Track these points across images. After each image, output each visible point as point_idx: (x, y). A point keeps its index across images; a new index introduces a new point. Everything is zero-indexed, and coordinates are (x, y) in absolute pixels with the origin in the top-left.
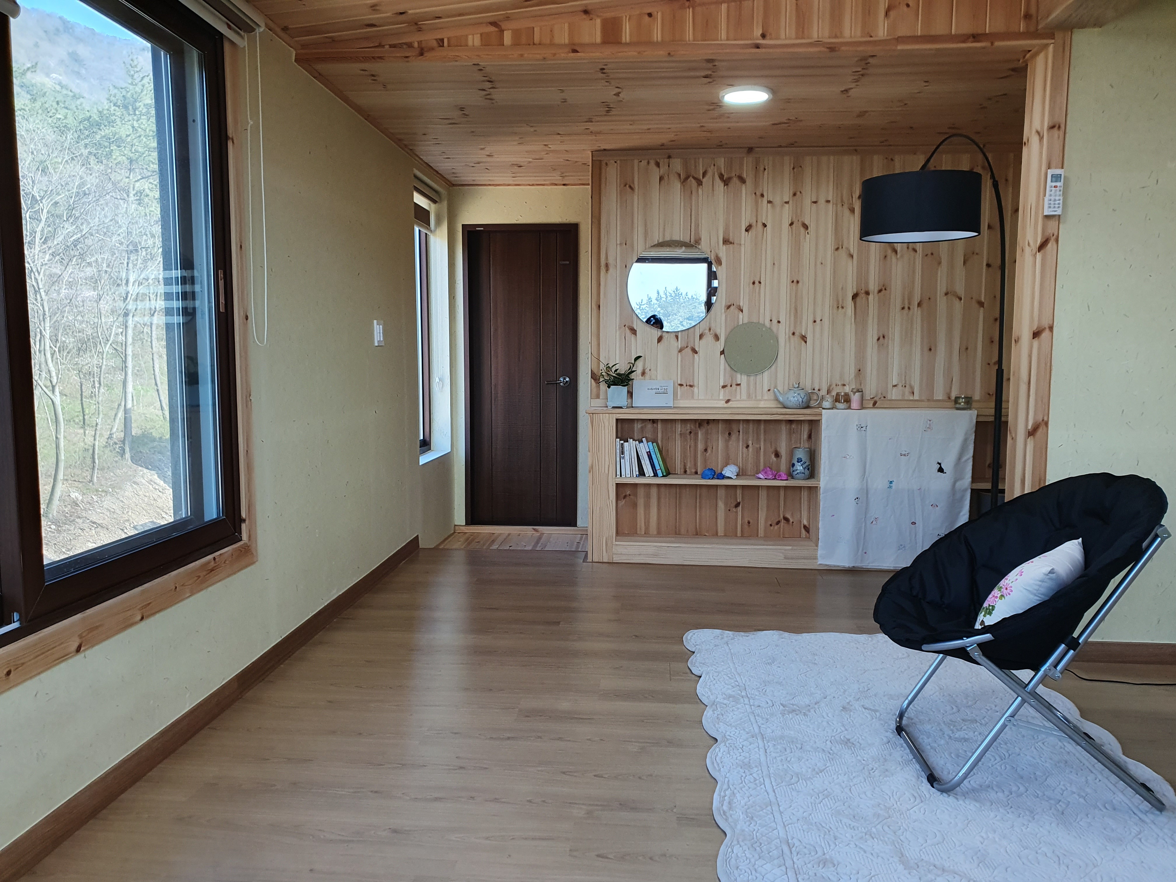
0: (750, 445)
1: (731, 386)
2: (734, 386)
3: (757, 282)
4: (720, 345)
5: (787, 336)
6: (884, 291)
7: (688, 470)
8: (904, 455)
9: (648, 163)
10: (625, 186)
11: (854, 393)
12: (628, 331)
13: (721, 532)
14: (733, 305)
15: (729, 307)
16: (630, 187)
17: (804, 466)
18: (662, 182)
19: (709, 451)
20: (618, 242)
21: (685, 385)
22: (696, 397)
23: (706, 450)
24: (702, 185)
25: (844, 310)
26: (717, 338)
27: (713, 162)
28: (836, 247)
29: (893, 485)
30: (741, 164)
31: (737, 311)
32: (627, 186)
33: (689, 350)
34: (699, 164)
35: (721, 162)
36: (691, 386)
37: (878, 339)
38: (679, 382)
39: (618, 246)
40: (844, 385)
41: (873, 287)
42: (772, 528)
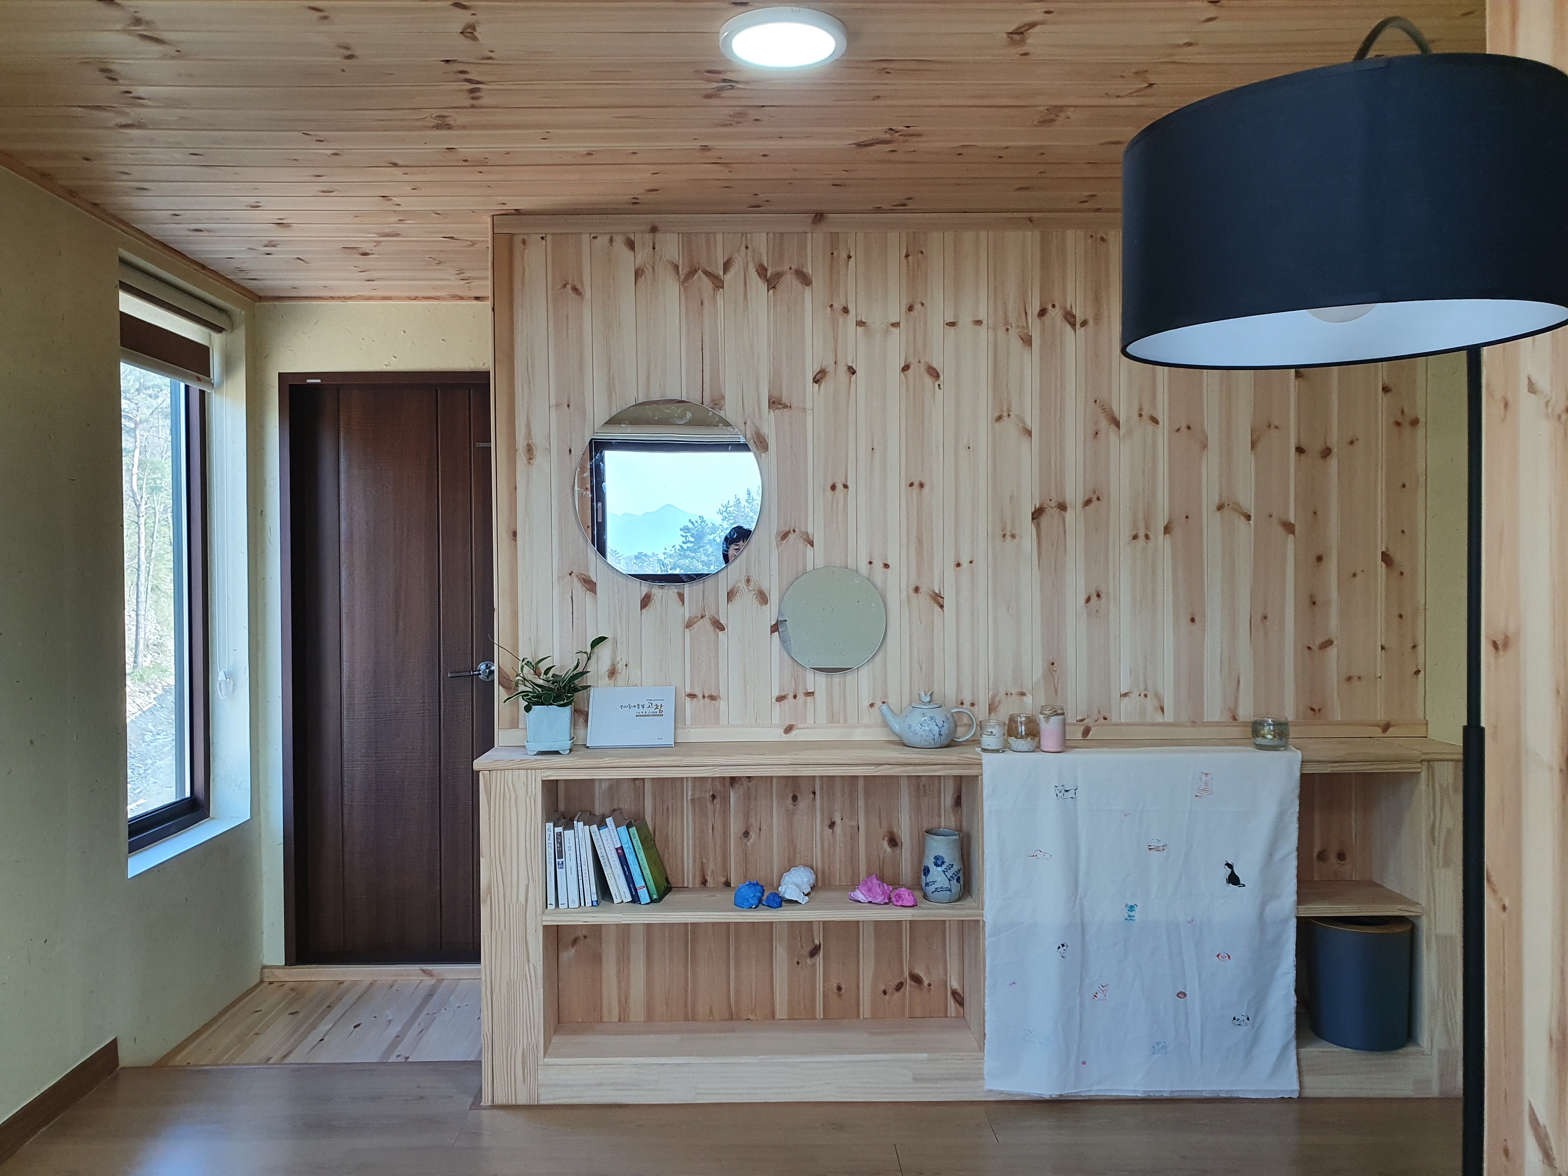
0: (838, 820)
1: (795, 697)
2: (801, 697)
3: (839, 486)
4: (770, 614)
5: (904, 594)
6: (1095, 502)
7: (709, 878)
8: (1157, 849)
9: (611, 240)
10: (565, 286)
11: (1047, 718)
12: (578, 586)
13: (781, 1011)
14: (794, 531)
15: (785, 536)
16: (575, 289)
17: (950, 874)
18: (641, 280)
19: (753, 836)
20: (553, 402)
21: (700, 696)
22: (723, 721)
23: (746, 834)
24: (723, 288)
25: (1016, 541)
26: (763, 598)
27: (744, 243)
28: (997, 414)
29: (1137, 913)
30: (802, 247)
31: (801, 544)
32: (569, 287)
33: (706, 624)
34: (715, 245)
35: (761, 242)
36: (712, 698)
37: (1088, 600)
38: (688, 691)
39: (553, 410)
40: (1023, 694)
41: (1074, 493)
42: (887, 997)
